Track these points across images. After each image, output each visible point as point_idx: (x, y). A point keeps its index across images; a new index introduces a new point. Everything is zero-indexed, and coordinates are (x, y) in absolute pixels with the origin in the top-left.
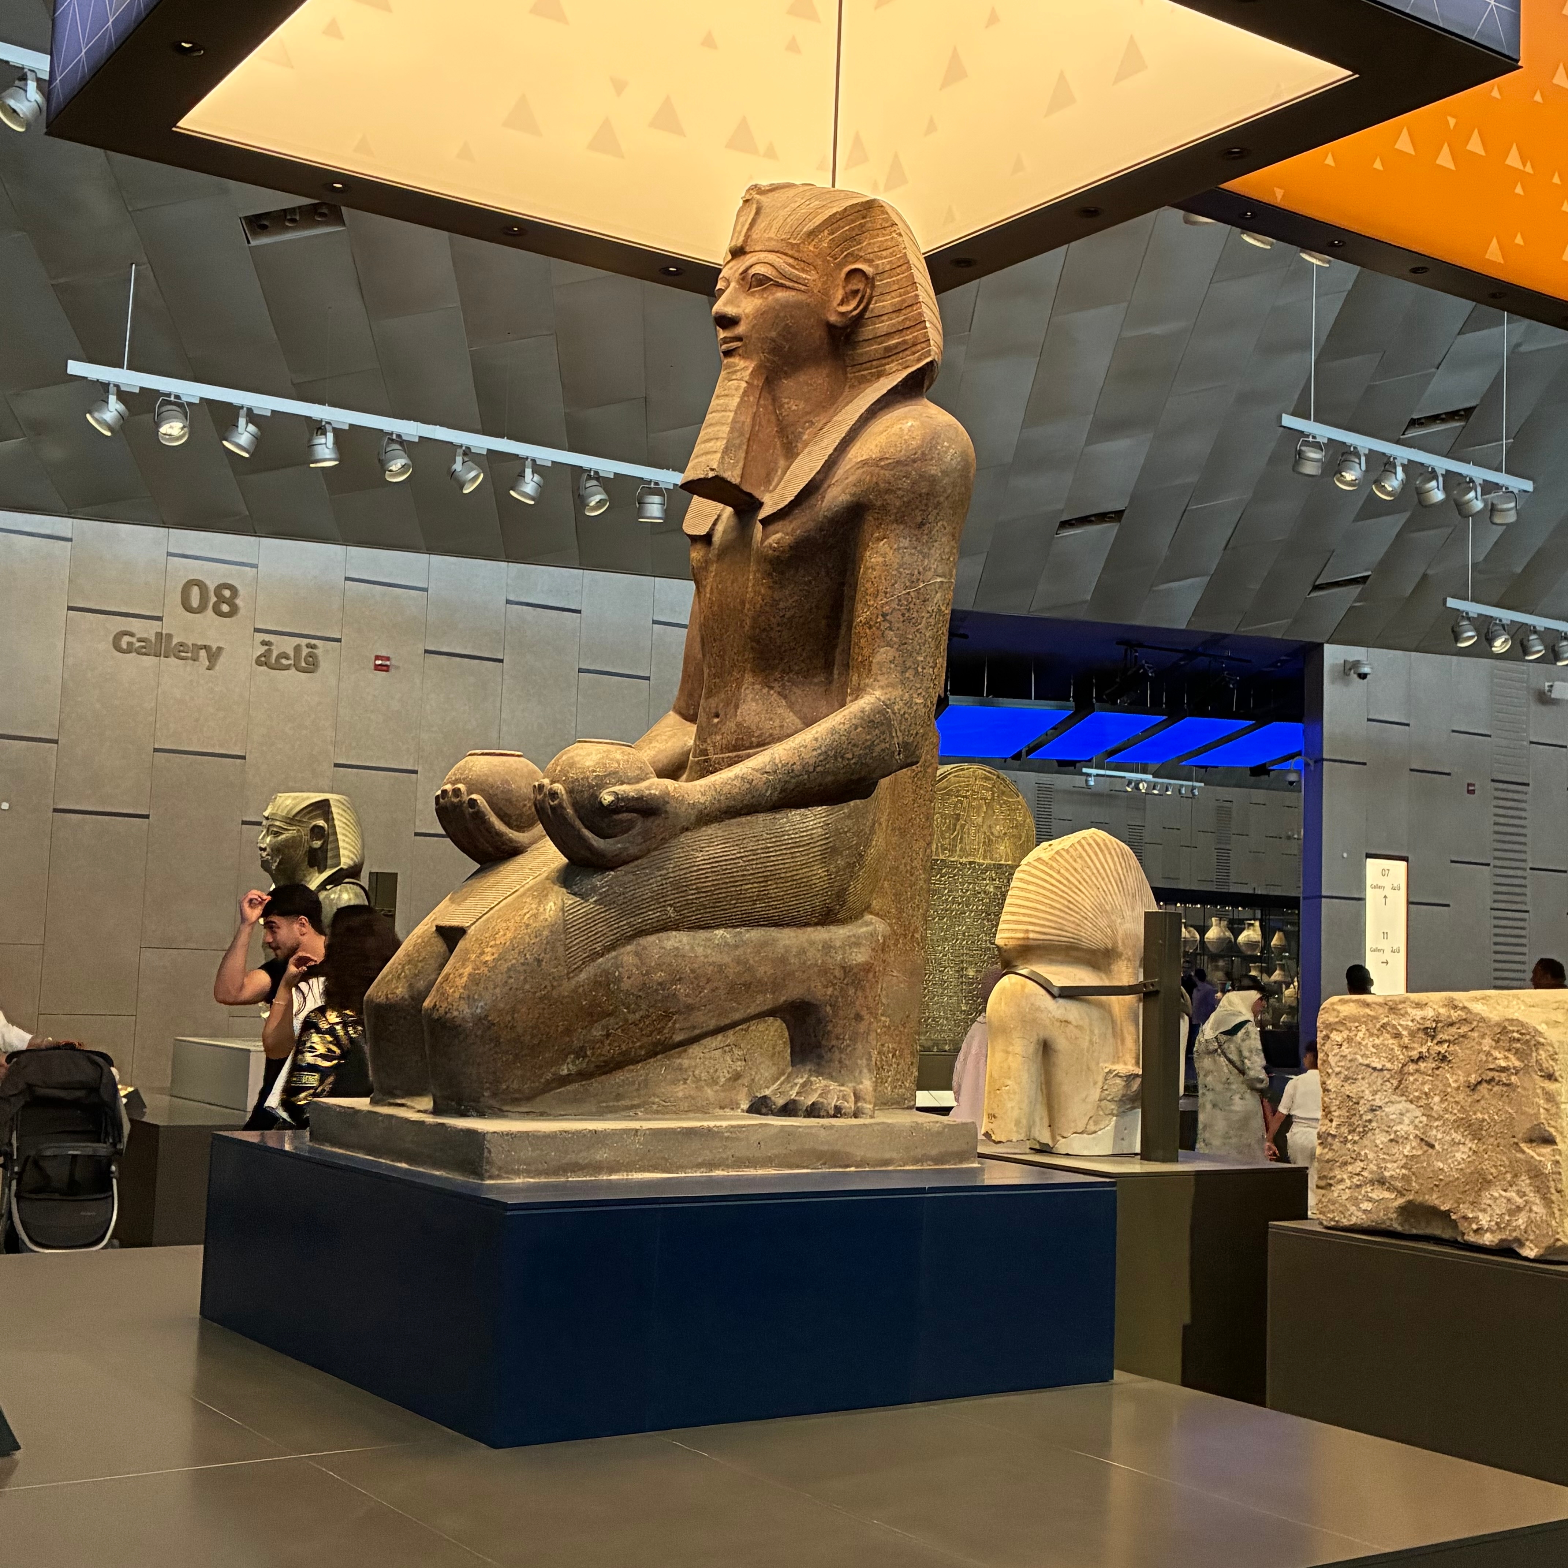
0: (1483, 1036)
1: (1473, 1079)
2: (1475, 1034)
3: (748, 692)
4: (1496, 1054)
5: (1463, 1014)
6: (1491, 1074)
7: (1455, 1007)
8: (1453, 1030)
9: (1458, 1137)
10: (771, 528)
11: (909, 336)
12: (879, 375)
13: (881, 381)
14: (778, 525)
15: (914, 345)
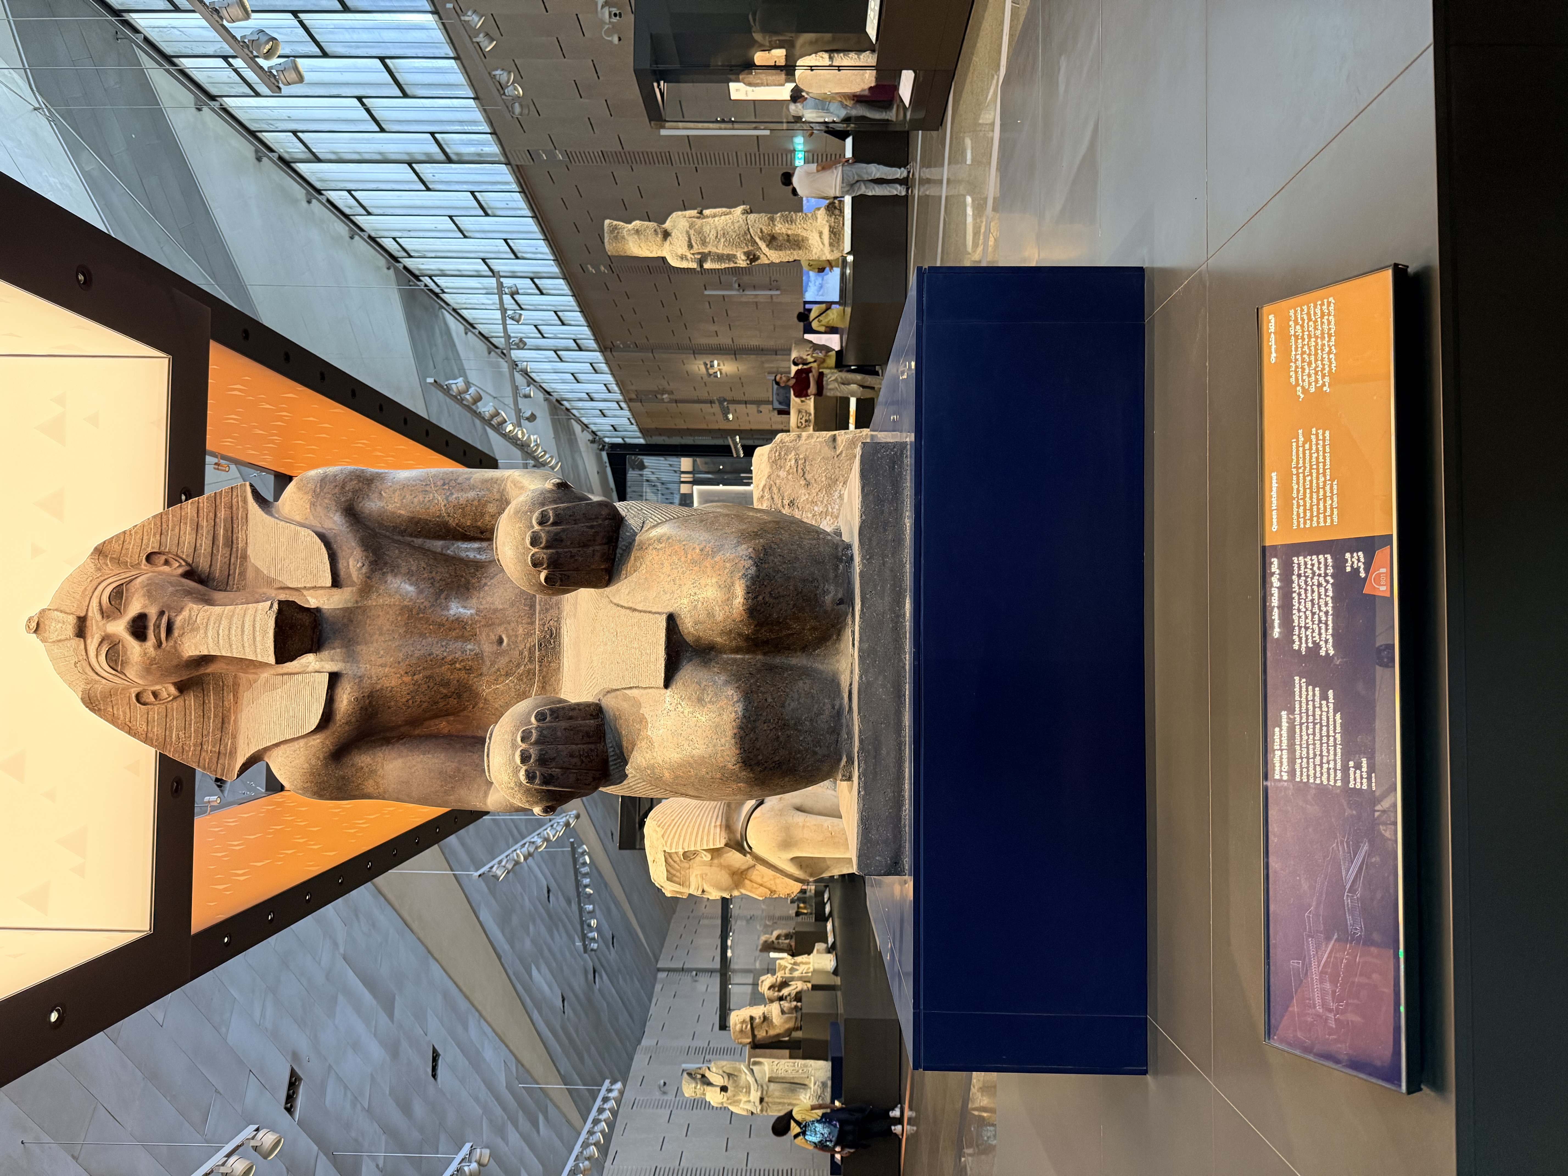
0: (778, 476)
1: (803, 482)
2: (778, 482)
3: (484, 602)
4: (788, 468)
5: (767, 490)
6: (800, 470)
7: (762, 497)
8: (775, 497)
9: (837, 494)
10: (342, 573)
11: (222, 514)
12: (245, 557)
13: (249, 552)
14: (342, 565)
15: (231, 507)
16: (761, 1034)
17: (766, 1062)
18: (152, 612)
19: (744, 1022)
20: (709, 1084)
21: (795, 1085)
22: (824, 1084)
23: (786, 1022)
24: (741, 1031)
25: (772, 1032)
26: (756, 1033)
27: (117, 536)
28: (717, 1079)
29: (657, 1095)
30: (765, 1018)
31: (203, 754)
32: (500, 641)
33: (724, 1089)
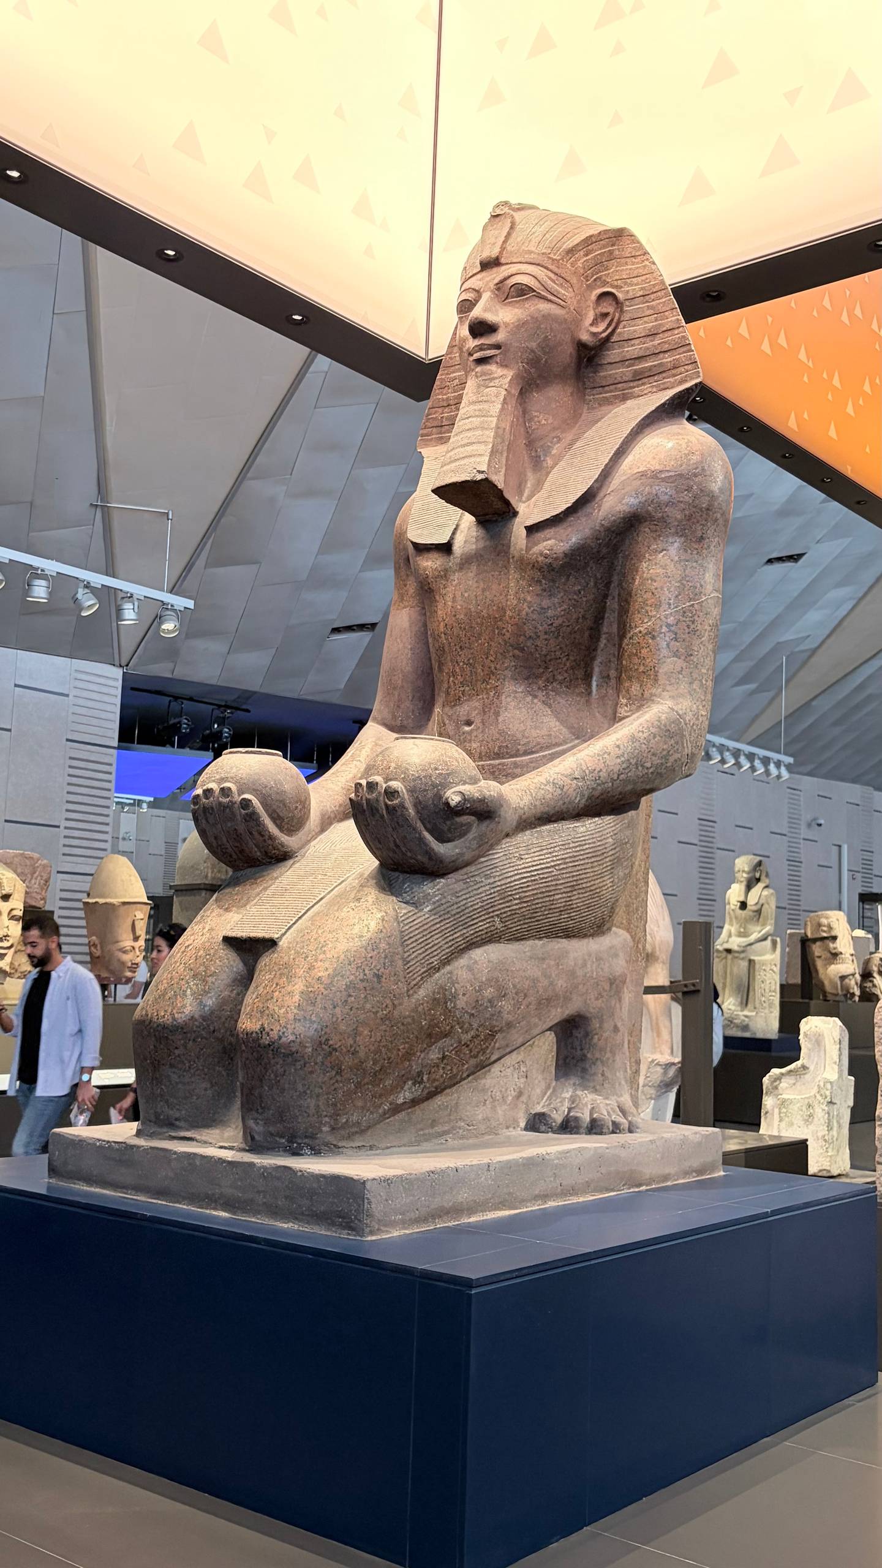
10: (540, 535)
11: (668, 359)
12: (624, 398)
13: (629, 403)
14: (549, 532)
15: (675, 368)
16: (817, 949)
17: (776, 957)
18: (500, 337)
19: (830, 928)
20: (749, 887)
21: (746, 993)
22: (746, 1028)
23: (831, 981)
24: (820, 925)
25: (819, 964)
26: (818, 943)
27: (641, 247)
28: (753, 899)
29: (807, 817)
30: (835, 955)
31: (440, 410)
32: (469, 723)
33: (743, 905)
